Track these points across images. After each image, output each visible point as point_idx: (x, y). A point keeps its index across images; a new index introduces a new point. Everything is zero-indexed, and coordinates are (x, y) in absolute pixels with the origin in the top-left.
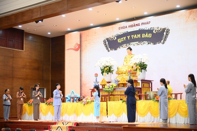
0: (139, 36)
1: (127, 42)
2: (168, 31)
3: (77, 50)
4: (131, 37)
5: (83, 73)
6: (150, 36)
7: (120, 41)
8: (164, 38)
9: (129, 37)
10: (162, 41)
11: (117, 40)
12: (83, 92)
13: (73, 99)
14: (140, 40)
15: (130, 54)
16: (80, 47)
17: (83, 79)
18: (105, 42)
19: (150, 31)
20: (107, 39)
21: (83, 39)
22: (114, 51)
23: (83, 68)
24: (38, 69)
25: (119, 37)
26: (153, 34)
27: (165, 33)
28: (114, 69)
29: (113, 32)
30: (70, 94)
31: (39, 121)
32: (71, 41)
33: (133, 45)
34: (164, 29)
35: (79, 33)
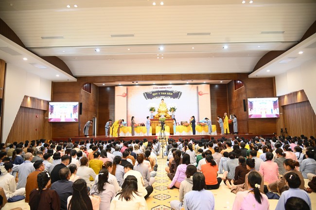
0: (165, 93)
1: (158, 95)
2: (181, 93)
3: (124, 96)
5: (128, 110)
6: (172, 94)
7: (154, 94)
8: (179, 96)
9: (159, 93)
10: (178, 98)
11: (152, 94)
14: (166, 96)
15: (163, 102)
16: (127, 95)
17: (129, 113)
18: (144, 94)
19: (171, 92)
20: (146, 93)
21: (129, 91)
22: (150, 99)
23: (129, 107)
25: (153, 92)
26: (173, 93)
27: (179, 94)
29: (150, 89)
32: (120, 91)
33: (162, 97)
34: (179, 92)
35: (126, 87)
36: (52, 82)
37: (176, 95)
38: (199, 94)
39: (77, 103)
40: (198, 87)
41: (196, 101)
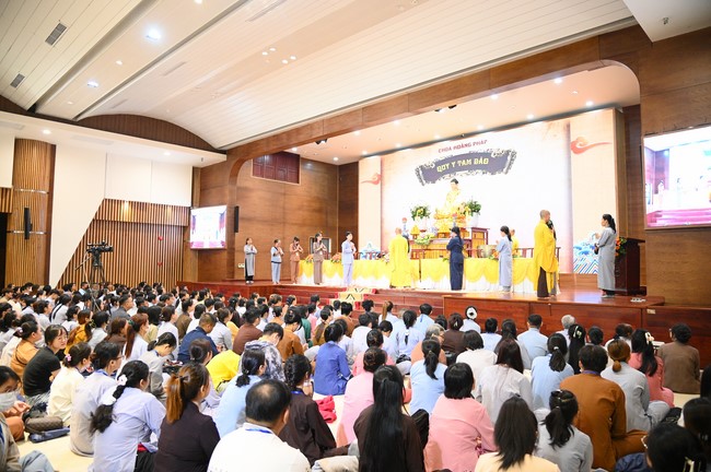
0: (469, 162)
1: (451, 171)
2: (514, 154)
3: (376, 183)
4: (456, 164)
5: (384, 216)
6: (486, 161)
7: (440, 169)
8: (507, 164)
9: (453, 164)
10: (505, 170)
11: (435, 168)
12: (384, 245)
13: (371, 255)
14: (471, 168)
15: (456, 189)
16: (380, 179)
17: (385, 225)
18: (417, 171)
19: (486, 155)
20: (421, 167)
21: (385, 162)
22: (431, 184)
23: (385, 209)
24: (320, 211)
25: (439, 163)
26: (490, 159)
27: (509, 158)
28: (431, 211)
29: (429, 156)
30: (365, 248)
31: (321, 285)
32: (367, 171)
34: (508, 152)
35: (378, 158)
36: (194, 168)
37: (498, 163)
38: (574, 148)
39: (223, 209)
40: (568, 126)
41: (563, 176)
